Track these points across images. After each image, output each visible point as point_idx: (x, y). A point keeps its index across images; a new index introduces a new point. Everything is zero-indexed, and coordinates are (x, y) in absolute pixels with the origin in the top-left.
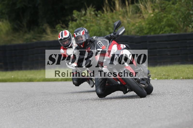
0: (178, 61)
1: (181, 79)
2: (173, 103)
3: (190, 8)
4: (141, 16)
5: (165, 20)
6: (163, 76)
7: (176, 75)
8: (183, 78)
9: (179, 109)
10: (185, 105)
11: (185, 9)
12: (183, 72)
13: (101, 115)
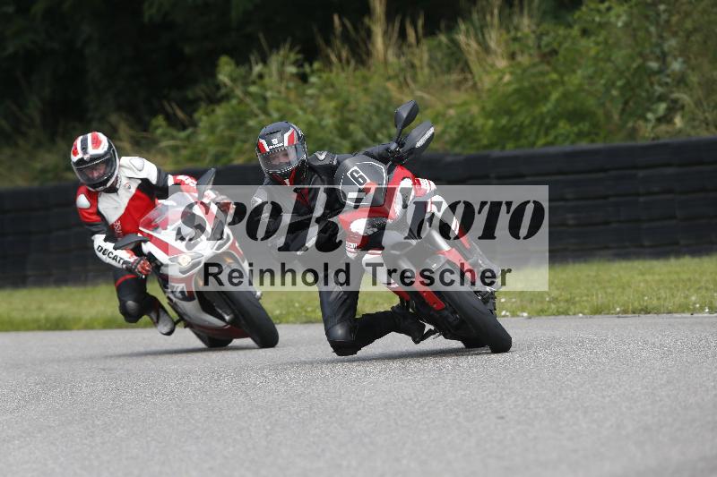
0: (607, 248)
1: (619, 313)
2: (588, 404)
3: (648, 51)
4: (466, 79)
5: (555, 96)
6: (549, 302)
7: (599, 298)
8: (625, 312)
9: (612, 426)
10: (631, 408)
11: (629, 51)
12: (624, 289)
13: (323, 450)
